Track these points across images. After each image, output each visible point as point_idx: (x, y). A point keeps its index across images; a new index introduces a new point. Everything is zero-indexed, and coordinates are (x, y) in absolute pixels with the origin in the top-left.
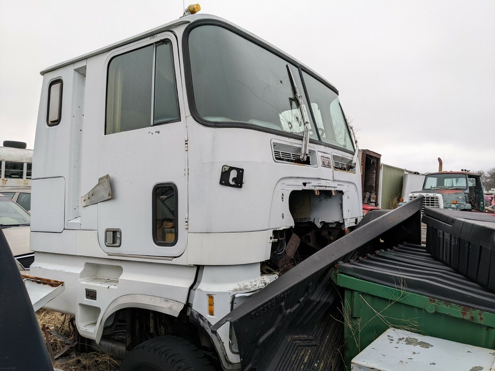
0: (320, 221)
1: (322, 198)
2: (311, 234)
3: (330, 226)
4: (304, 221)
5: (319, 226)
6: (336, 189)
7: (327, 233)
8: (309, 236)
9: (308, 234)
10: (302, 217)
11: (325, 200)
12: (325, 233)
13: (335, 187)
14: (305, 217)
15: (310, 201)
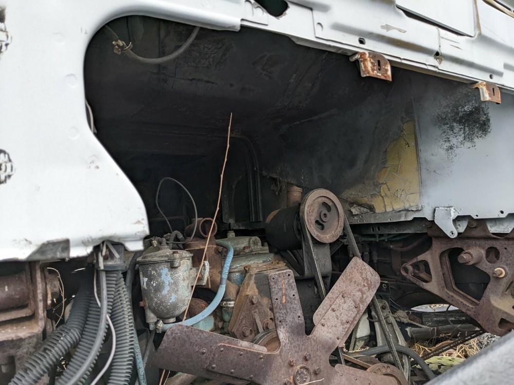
0: (454, 215)
1: (454, 141)
2: (431, 257)
3: (493, 229)
4: (403, 219)
5: (450, 229)
6: (496, 80)
7: (483, 252)
8: (426, 264)
9: (420, 258)
10: (397, 207)
11: (468, 144)
12: (474, 254)
13: (492, 73)
14: (407, 206)
15: (418, 156)
